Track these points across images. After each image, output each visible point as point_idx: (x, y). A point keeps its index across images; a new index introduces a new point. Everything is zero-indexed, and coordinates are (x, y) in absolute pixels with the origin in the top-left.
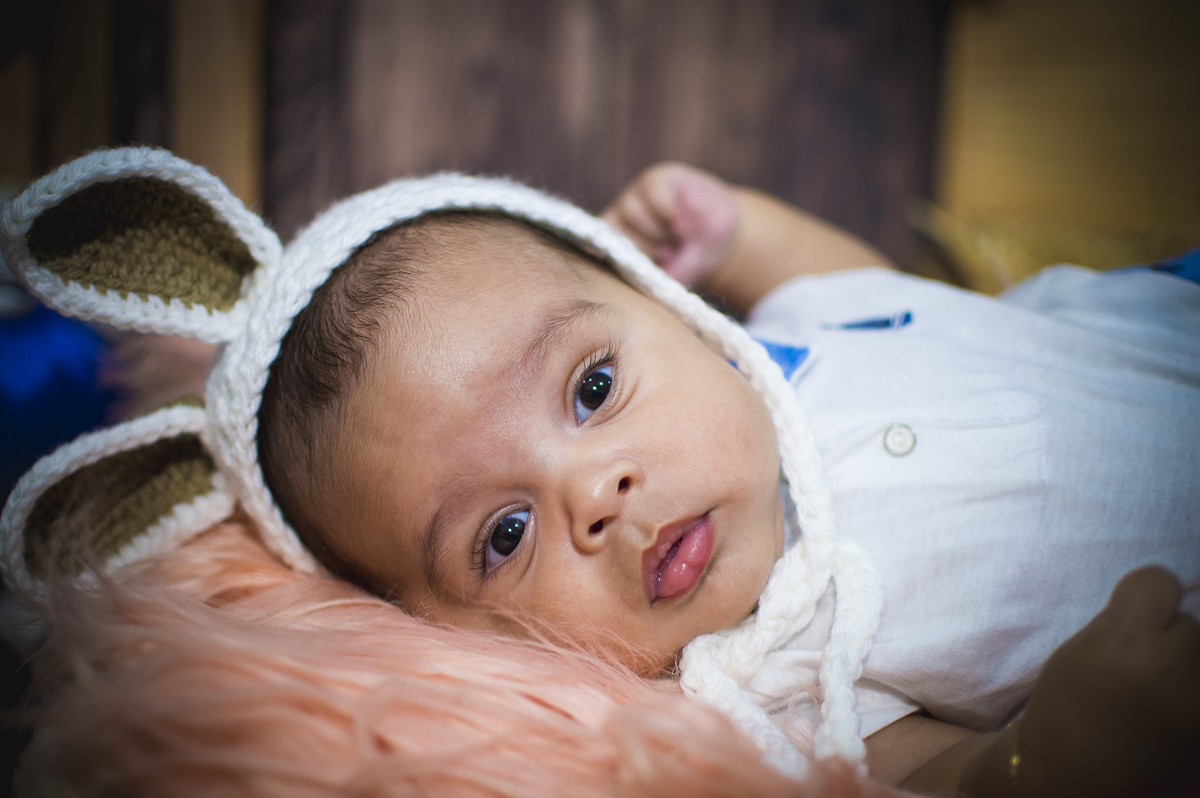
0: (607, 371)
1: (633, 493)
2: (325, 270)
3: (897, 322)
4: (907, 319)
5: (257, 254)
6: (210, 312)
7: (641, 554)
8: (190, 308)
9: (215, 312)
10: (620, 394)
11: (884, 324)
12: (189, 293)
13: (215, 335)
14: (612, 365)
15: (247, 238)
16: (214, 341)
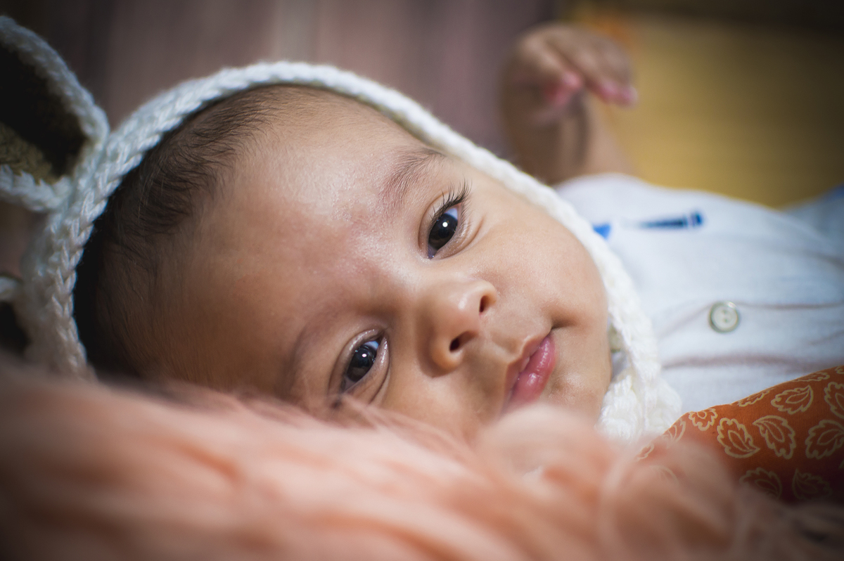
0: (454, 213)
1: (489, 312)
2: (178, 115)
3: (689, 221)
4: (698, 220)
5: (88, 130)
6: (37, 182)
7: (506, 367)
8: (19, 174)
9: (42, 183)
10: (467, 231)
11: (679, 224)
12: (18, 161)
13: (39, 202)
14: (458, 208)
15: (80, 112)
16: (38, 208)
